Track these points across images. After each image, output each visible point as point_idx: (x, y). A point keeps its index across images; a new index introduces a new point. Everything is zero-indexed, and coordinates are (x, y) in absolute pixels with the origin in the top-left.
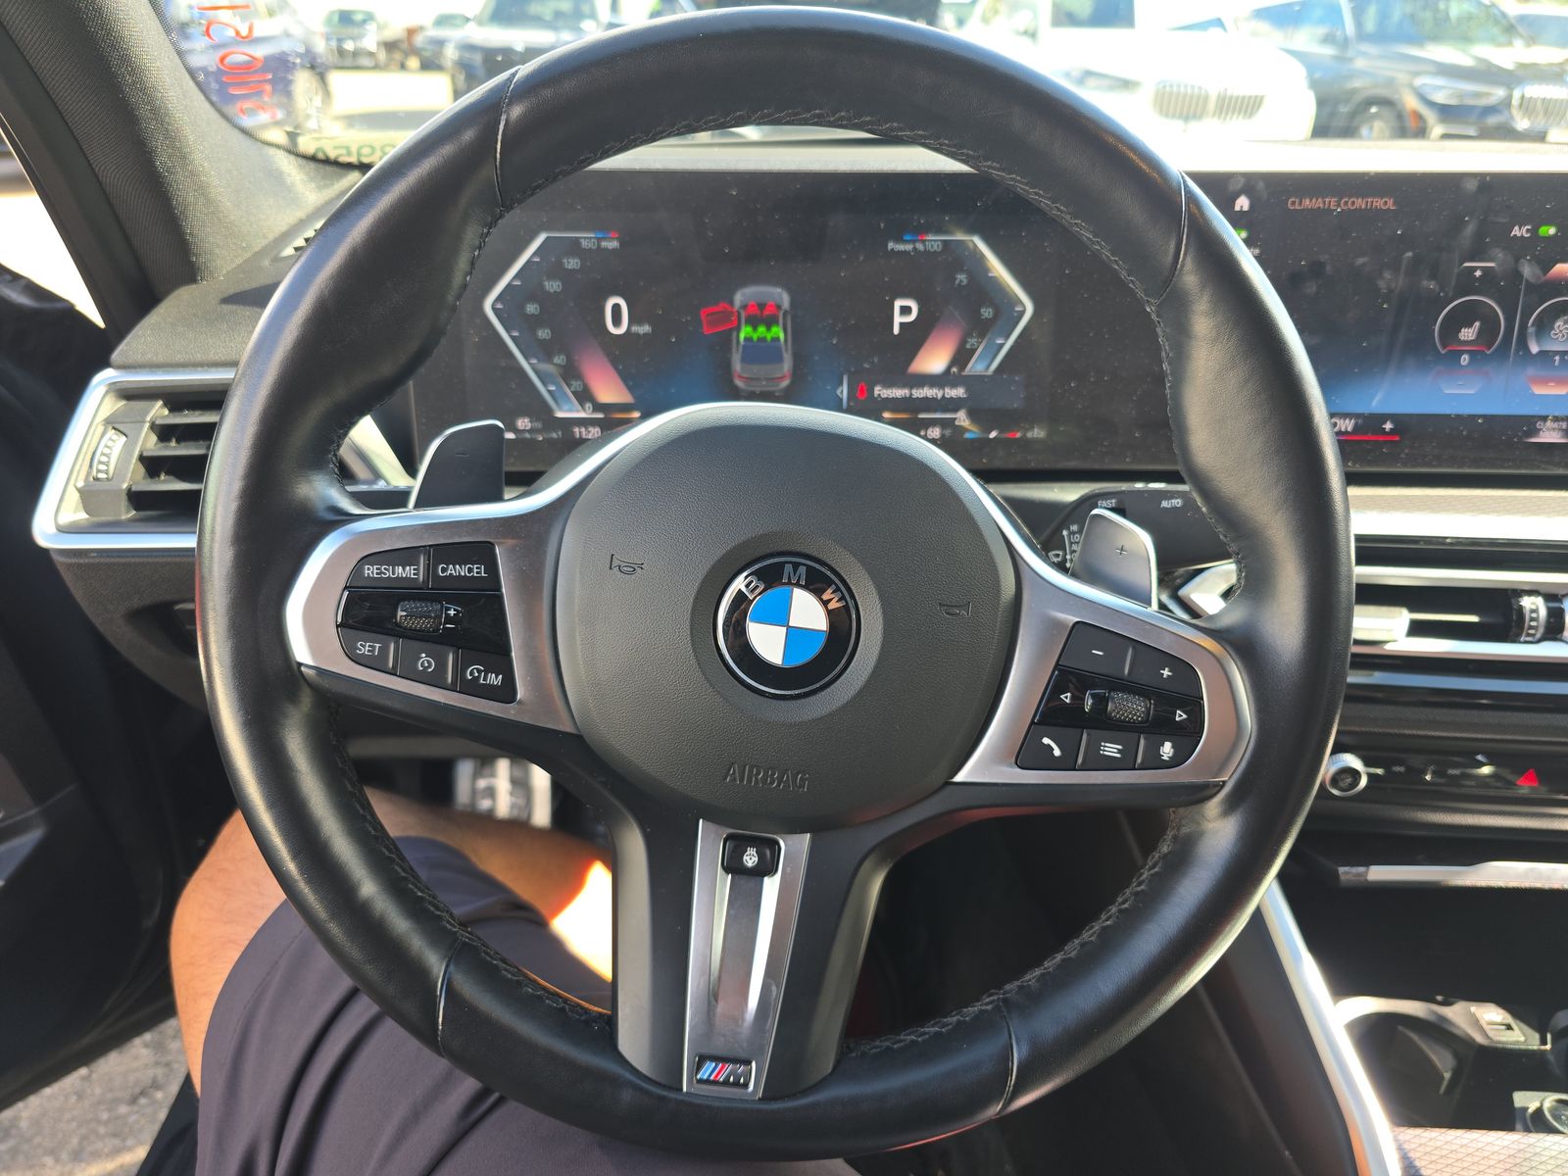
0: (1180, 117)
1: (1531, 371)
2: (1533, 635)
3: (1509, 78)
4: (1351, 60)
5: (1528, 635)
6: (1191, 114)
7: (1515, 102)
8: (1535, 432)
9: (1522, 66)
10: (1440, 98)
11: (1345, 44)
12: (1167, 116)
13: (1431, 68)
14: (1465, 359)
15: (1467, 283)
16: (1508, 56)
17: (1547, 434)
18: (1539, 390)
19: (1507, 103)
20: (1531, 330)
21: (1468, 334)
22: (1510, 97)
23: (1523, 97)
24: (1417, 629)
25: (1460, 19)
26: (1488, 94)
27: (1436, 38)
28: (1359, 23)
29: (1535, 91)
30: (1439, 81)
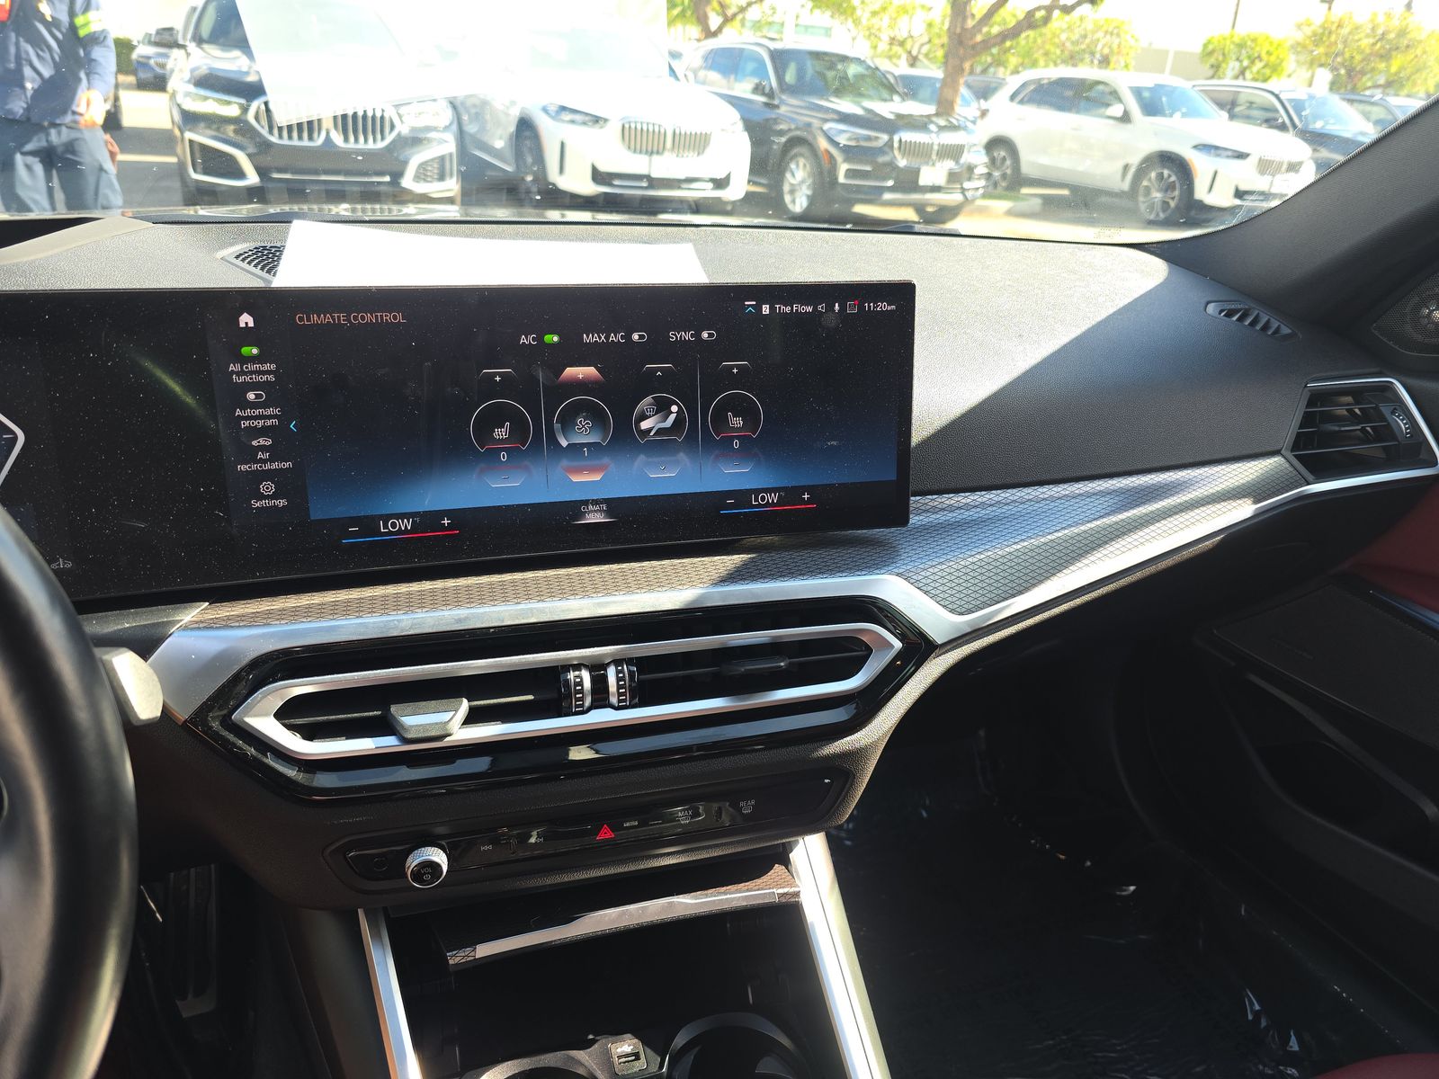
0: (647, 152)
1: (565, 463)
2: (582, 706)
3: (890, 126)
4: (777, 107)
5: (577, 706)
6: (655, 149)
7: (896, 145)
8: (581, 515)
9: (899, 116)
10: (843, 140)
11: (771, 95)
12: (635, 151)
13: (835, 117)
14: (504, 456)
15: (489, 388)
16: (887, 108)
17: (591, 515)
18: (576, 479)
19: (890, 144)
20: (557, 426)
21: (501, 433)
22: (891, 140)
23: (900, 141)
24: (473, 718)
25: (855, 76)
26: (877, 138)
27: (839, 92)
28: (780, 78)
29: (908, 136)
30: (842, 127)
